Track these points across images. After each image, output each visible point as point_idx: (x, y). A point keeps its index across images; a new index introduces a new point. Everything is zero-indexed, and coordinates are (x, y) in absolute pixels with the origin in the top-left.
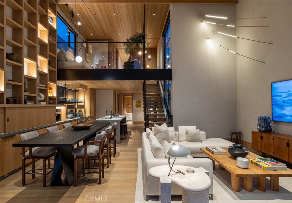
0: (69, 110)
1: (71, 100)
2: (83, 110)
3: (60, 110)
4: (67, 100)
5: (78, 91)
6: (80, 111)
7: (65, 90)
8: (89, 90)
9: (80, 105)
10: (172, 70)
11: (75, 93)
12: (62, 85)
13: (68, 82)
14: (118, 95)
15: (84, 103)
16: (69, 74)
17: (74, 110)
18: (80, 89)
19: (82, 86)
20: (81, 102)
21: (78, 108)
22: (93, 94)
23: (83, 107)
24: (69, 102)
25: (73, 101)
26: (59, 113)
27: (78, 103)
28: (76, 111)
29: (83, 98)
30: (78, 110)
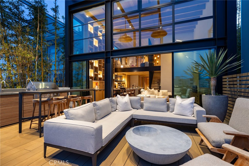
0: (119, 85)
1: (119, 80)
2: (124, 85)
3: (116, 84)
4: (118, 80)
5: (122, 76)
6: (123, 85)
7: (117, 76)
8: (127, 76)
9: (123, 83)
10: (160, 66)
11: (121, 77)
12: (116, 74)
13: (118, 73)
14: (142, 78)
15: (125, 81)
16: (119, 70)
17: (120, 85)
18: (123, 76)
19: (124, 74)
20: (123, 81)
21: (122, 84)
22: (129, 78)
23: (124, 83)
24: (119, 81)
25: (120, 81)
26: (115, 85)
27: (122, 81)
28: (121, 85)
29: (125, 80)
30: (122, 85)
